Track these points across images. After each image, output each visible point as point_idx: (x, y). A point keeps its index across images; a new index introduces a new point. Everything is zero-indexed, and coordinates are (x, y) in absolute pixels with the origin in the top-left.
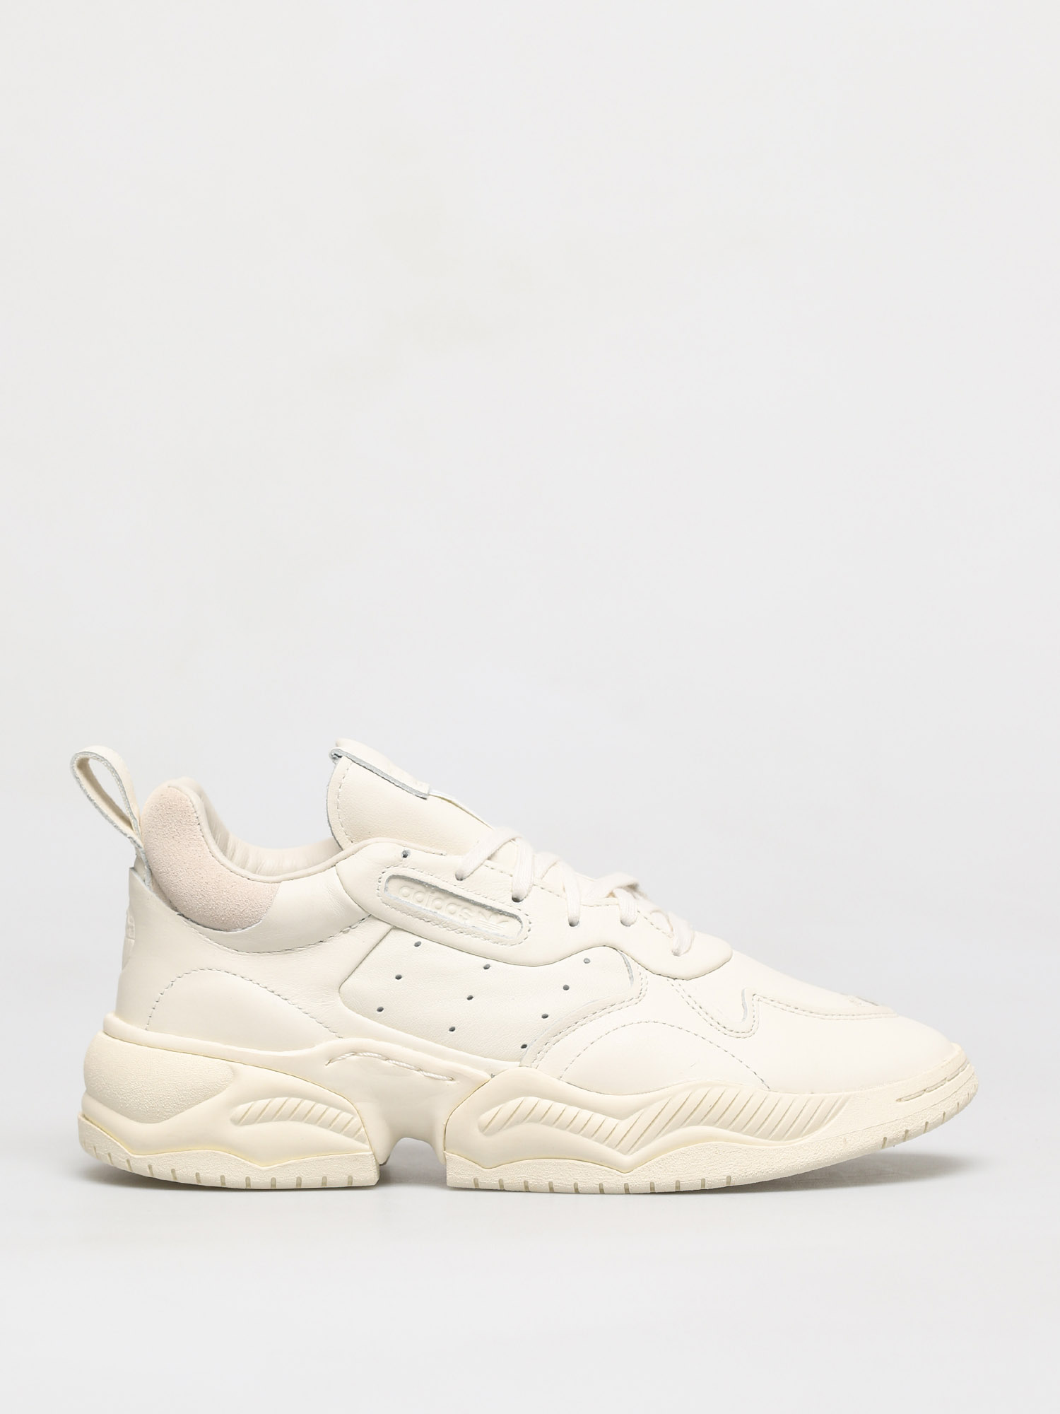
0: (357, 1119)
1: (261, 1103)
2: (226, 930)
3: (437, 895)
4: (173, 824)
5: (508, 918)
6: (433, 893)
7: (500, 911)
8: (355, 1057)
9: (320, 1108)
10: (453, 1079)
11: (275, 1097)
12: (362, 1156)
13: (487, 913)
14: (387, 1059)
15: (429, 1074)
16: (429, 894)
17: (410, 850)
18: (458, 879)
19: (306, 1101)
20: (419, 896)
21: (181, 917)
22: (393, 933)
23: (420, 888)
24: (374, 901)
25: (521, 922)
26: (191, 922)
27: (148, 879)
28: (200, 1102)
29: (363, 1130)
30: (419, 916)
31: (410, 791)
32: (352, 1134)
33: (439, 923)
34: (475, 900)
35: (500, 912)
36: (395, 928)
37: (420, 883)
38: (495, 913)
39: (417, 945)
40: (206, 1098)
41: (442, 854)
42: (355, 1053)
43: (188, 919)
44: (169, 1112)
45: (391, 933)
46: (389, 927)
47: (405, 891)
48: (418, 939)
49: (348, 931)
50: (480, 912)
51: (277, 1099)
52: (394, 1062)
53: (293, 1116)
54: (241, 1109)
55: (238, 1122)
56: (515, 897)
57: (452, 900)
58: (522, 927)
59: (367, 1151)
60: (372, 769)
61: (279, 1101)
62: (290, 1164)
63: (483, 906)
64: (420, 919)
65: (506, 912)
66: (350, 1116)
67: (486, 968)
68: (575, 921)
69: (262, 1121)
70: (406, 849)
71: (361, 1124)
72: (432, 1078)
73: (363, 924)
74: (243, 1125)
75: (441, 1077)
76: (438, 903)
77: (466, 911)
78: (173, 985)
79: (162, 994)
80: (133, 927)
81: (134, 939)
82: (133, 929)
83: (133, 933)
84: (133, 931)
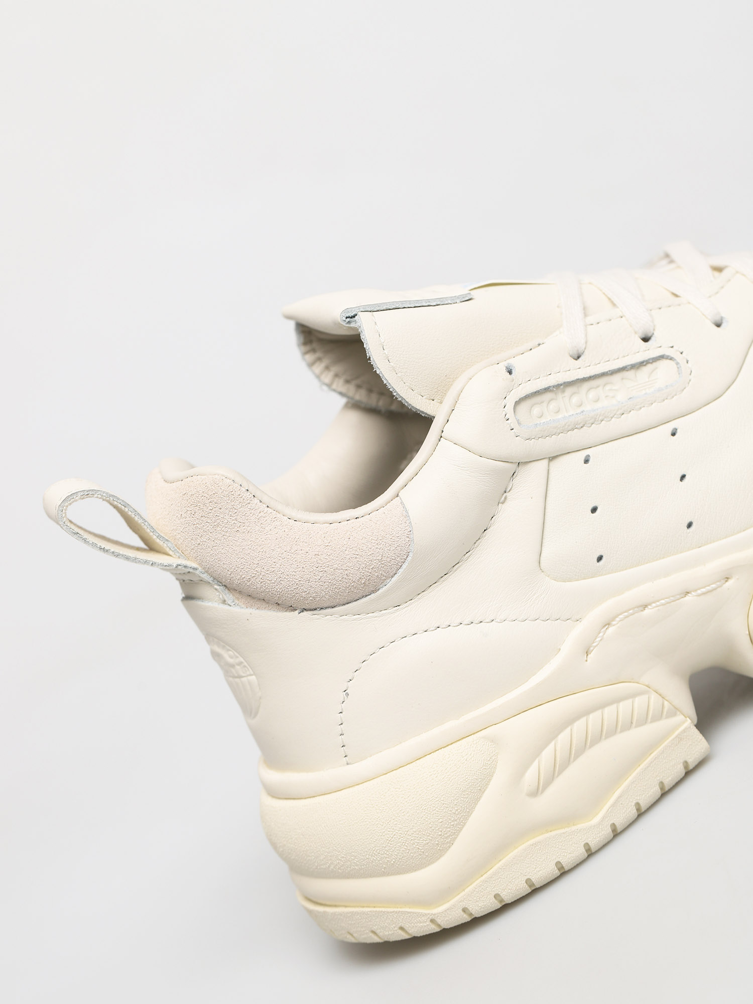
0: (654, 697)
1: (547, 753)
2: (373, 592)
3: (569, 391)
4: (227, 517)
5: (654, 364)
6: (563, 392)
7: (642, 362)
8: (611, 630)
9: (609, 712)
10: (727, 579)
11: (557, 736)
12: (684, 731)
13: (630, 374)
14: (645, 606)
15: (699, 592)
16: (560, 396)
17: (510, 361)
18: (576, 360)
19: (591, 716)
20: (553, 405)
21: (305, 613)
22: (553, 464)
23: (548, 396)
24: (516, 447)
25: (671, 359)
26: (322, 611)
27: (229, 597)
28: (478, 799)
29: (666, 703)
30: (570, 428)
31: (452, 301)
32: (658, 717)
33: (595, 420)
34: (611, 369)
35: (642, 364)
36: (552, 459)
37: (547, 390)
38: (638, 368)
39: (586, 461)
40: (482, 791)
41: (539, 345)
42: (608, 624)
43: (316, 609)
44: (449, 836)
45: (550, 468)
46: (545, 462)
47: (536, 411)
48: (582, 455)
49: (506, 498)
50: (622, 379)
51: (560, 737)
52: (654, 605)
53: (589, 742)
54: (530, 776)
55: (535, 793)
56: (644, 336)
57: (586, 385)
58: (677, 363)
59: (684, 722)
60: (397, 306)
61: (563, 737)
62: (620, 797)
63: (623, 369)
64: (573, 429)
65: (649, 359)
66: (644, 698)
67: (673, 434)
68: (717, 318)
69: (560, 773)
70: (506, 363)
71: (661, 699)
72: (704, 594)
73: (517, 479)
74: (542, 792)
75: (714, 586)
76: (575, 399)
77: (608, 387)
78: (347, 695)
79: (340, 713)
80: (242, 662)
81: (252, 675)
82: (243, 664)
83: (246, 668)
84: (245, 666)
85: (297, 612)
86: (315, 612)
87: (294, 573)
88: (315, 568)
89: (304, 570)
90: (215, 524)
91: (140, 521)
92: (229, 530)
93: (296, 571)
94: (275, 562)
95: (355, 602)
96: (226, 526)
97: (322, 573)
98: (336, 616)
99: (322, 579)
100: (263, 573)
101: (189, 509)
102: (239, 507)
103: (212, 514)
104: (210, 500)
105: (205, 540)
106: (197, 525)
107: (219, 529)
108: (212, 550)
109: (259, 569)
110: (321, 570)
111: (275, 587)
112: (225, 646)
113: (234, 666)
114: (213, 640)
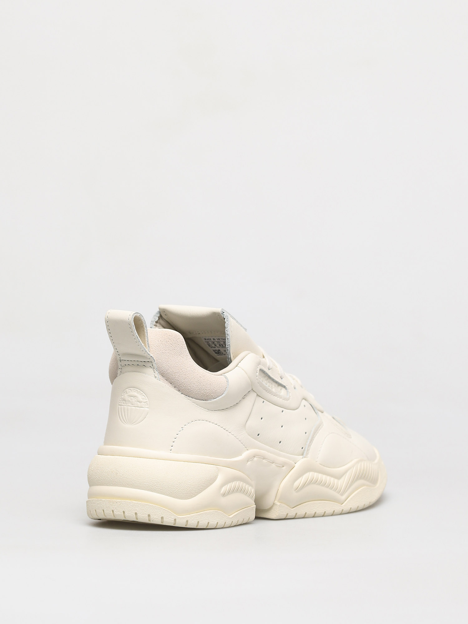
1: (230, 485)
2: (207, 400)
5: (282, 387)
6: (265, 377)
7: (281, 384)
8: (255, 459)
9: (245, 485)
10: (283, 466)
12: (254, 507)
13: (277, 386)
14: (264, 458)
15: (276, 465)
19: (242, 482)
22: (257, 397)
24: (256, 382)
25: (286, 389)
28: (209, 486)
32: (252, 498)
34: (275, 379)
37: (264, 372)
38: (279, 386)
39: (263, 402)
40: (211, 484)
42: (255, 456)
46: (256, 394)
49: (245, 397)
50: (275, 385)
52: (266, 460)
53: (238, 490)
54: (224, 488)
55: (223, 495)
56: (281, 377)
57: (269, 380)
58: (287, 392)
61: (235, 483)
62: (237, 514)
63: (276, 382)
64: (265, 390)
66: (252, 488)
67: (282, 412)
69: (230, 494)
73: (249, 394)
78: (183, 429)
79: (177, 434)
80: (147, 402)
81: (148, 408)
82: (147, 403)
83: (147, 405)
84: (147, 404)
86: (186, 396)
87: (191, 379)
88: (198, 381)
94: (187, 372)
98: (191, 401)
100: (181, 373)
106: (167, 346)
107: (174, 351)
111: (182, 380)
112: (143, 394)
113: (141, 402)
114: (137, 390)
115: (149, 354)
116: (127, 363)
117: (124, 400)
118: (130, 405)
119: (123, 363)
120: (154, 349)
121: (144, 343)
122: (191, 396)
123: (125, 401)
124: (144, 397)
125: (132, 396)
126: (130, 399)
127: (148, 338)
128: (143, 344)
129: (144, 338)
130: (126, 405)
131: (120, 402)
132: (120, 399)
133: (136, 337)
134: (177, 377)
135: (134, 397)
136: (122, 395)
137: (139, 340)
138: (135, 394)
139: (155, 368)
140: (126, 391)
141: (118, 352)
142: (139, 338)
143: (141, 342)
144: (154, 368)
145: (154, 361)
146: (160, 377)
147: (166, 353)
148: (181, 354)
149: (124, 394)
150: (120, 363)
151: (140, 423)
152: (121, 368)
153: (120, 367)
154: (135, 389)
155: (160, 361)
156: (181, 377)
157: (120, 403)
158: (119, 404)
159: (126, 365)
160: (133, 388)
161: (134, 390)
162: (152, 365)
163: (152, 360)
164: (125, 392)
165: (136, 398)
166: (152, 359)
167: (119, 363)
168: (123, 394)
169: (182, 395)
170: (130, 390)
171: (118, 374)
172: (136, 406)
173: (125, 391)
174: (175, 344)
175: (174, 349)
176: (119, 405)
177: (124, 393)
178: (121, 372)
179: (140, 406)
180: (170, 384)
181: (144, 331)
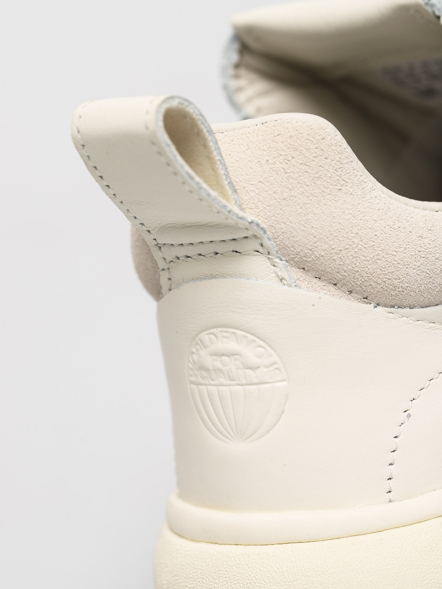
26: (400, 310)
43: (393, 307)
78: (409, 416)
79: (396, 437)
80: (275, 363)
81: (284, 381)
82: (275, 366)
83: (277, 371)
84: (276, 368)
85: (372, 305)
86: (392, 310)
87: (395, 253)
88: (417, 252)
89: (406, 251)
90: (317, 175)
91: (218, 158)
92: (331, 187)
93: (397, 250)
94: (376, 236)
95: (435, 307)
96: (329, 181)
97: (423, 259)
98: (412, 318)
99: (422, 268)
100: (360, 246)
101: (282, 153)
102: (345, 162)
103: (314, 163)
104: (316, 146)
105: (296, 194)
106: (291, 174)
107: (319, 182)
108: (301, 208)
109: (356, 240)
110: (424, 256)
111: (367, 267)
112: (254, 341)
113: (258, 368)
114: (234, 333)
115: (241, 218)
116: (181, 252)
117: (202, 368)
118: (223, 381)
119: (171, 254)
120: (252, 194)
121: (216, 184)
122: (406, 303)
123: (207, 370)
124: (261, 349)
125: (223, 355)
126: (219, 364)
127: (224, 165)
128: (214, 193)
129: (213, 170)
130: (212, 382)
131: (191, 372)
132: (191, 366)
133: (187, 177)
134: (348, 261)
135: (231, 354)
136: (193, 353)
137: (198, 183)
138: (231, 345)
139: (273, 252)
140: (200, 339)
141: (142, 224)
142: (197, 179)
143: (205, 190)
144: (269, 253)
145: (265, 232)
146: (296, 274)
147: (295, 197)
148: (342, 185)
149: (197, 350)
150: (160, 253)
151: (269, 432)
152: (166, 268)
153: (162, 264)
154: (226, 332)
155: (283, 226)
156: (363, 258)
157: (191, 375)
158: (192, 378)
159: (178, 258)
160: (219, 329)
161: (225, 334)
162: (262, 245)
163: (255, 230)
164: (197, 344)
165: (237, 357)
166: (255, 227)
167: (157, 255)
168: (194, 350)
169: (379, 308)
170: (212, 336)
171: (163, 288)
172: (244, 382)
173: (197, 339)
174: (317, 160)
175: (319, 178)
176: (192, 382)
177: (198, 347)
178: (170, 279)
179: (256, 381)
180: (332, 288)
181: (205, 146)
